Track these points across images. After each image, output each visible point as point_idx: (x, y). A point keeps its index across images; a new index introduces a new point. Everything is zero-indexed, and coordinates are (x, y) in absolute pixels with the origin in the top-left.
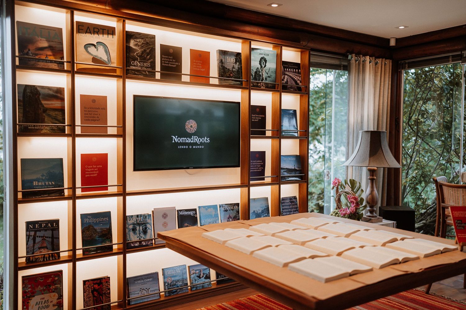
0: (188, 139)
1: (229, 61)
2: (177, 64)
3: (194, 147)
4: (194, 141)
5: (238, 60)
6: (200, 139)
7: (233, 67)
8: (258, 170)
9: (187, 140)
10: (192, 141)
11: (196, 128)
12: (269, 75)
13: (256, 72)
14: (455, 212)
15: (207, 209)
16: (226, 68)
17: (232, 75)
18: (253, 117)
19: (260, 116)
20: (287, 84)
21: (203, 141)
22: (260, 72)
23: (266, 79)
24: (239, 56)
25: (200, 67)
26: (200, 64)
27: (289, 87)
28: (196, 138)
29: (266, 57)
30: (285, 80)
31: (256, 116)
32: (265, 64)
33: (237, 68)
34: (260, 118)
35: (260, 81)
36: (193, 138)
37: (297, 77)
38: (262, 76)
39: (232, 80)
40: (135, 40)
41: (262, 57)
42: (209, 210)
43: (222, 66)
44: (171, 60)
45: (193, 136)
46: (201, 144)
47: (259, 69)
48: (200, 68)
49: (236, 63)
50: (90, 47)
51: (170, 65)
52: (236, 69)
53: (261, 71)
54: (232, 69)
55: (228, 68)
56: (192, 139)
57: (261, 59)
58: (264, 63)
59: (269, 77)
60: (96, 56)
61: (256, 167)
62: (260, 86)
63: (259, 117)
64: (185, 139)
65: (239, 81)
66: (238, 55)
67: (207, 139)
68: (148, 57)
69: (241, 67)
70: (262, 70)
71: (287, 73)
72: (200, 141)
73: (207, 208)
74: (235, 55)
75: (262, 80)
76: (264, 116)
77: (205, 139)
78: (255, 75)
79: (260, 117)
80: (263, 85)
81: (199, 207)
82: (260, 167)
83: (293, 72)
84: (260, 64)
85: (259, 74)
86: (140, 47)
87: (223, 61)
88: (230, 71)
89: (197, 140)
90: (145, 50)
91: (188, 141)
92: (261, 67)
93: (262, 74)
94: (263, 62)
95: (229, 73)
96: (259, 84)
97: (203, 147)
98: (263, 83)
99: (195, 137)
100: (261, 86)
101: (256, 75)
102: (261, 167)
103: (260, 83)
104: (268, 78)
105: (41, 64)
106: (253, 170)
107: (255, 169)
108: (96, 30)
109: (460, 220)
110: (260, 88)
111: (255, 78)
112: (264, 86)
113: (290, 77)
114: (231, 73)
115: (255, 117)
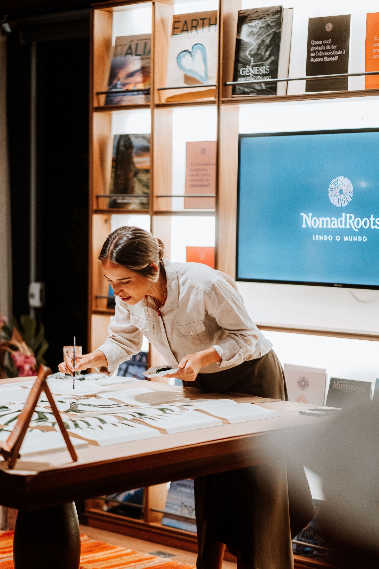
0: (334, 220)
2: (340, 52)
3: (346, 239)
4: (345, 225)
6: (358, 221)
9: (331, 221)
10: (341, 224)
11: (352, 195)
21: (366, 225)
28: (351, 218)
36: (343, 219)
40: (249, 26)
44: (328, 47)
45: (343, 214)
46: (362, 232)
50: (184, 57)
51: (326, 59)
56: (341, 221)
60: (190, 71)
64: (327, 221)
67: (374, 222)
68: (268, 53)
72: (358, 224)
77: (370, 221)
86: (256, 36)
89: (353, 222)
90: (263, 41)
91: (334, 225)
97: (365, 239)
99: (348, 215)
105: (127, 100)
108: (195, 23)
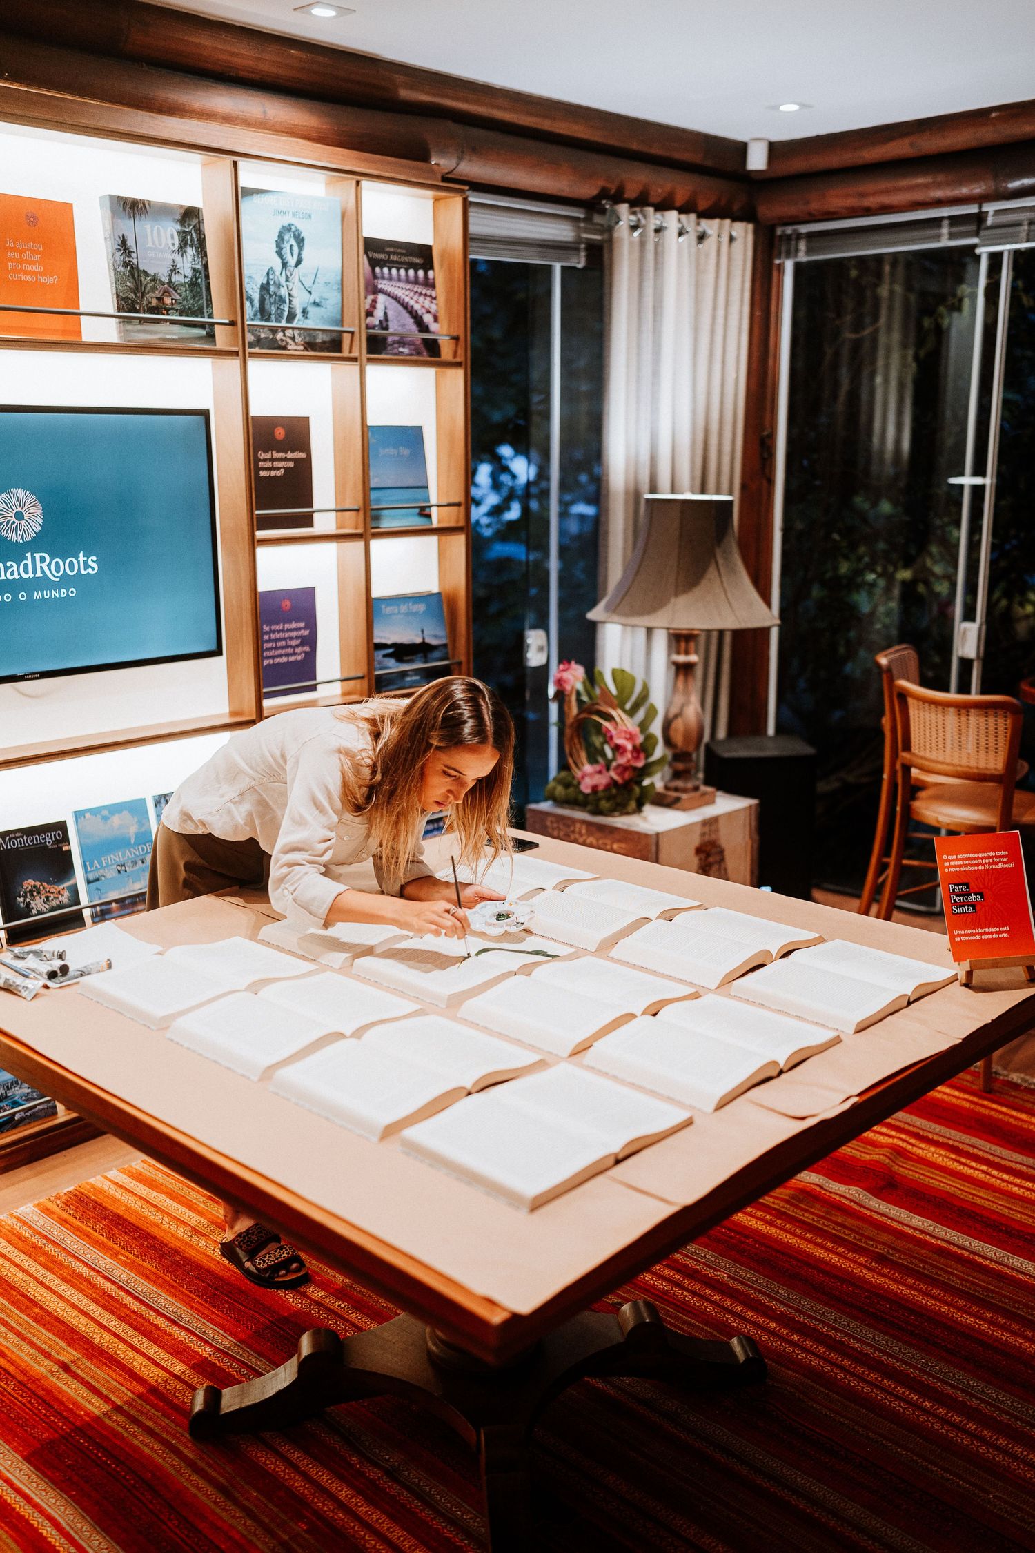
0: (12, 566)
1: (154, 243)
3: (37, 595)
4: (35, 572)
5: (192, 239)
6: (57, 564)
7: (174, 270)
8: (292, 659)
9: (7, 568)
10: (27, 572)
11: (41, 521)
12: (315, 297)
13: (265, 288)
14: (950, 857)
15: (105, 818)
16: (146, 274)
17: (168, 301)
18: (265, 460)
19: (290, 455)
20: (387, 328)
21: (72, 568)
22: (279, 286)
23: (305, 312)
24: (195, 221)
25: (37, 268)
26: (37, 258)
27: (394, 342)
28: (43, 559)
29: (300, 225)
30: (379, 313)
31: (276, 455)
32: (299, 254)
33: (189, 273)
34: (291, 464)
35: (283, 324)
36: (29, 562)
37: (421, 299)
38: (290, 301)
39: (173, 322)
41: (286, 224)
42: (116, 820)
43: (126, 265)
45: (29, 555)
46: (66, 581)
47: (278, 273)
48: (34, 273)
49: (182, 249)
52: (185, 277)
53: (283, 280)
54: (170, 278)
55: (151, 272)
56: (26, 567)
57: (281, 236)
58: (296, 249)
59: (316, 304)
61: (282, 648)
62: (282, 340)
63: (286, 459)
65: (202, 325)
66: (190, 215)
67: (86, 563)
69: (206, 266)
70: (287, 279)
71: (382, 284)
72: (58, 570)
73: (106, 813)
74: (178, 217)
75: (291, 317)
76: (303, 455)
77: (79, 562)
78: (262, 300)
79: (290, 460)
80: (293, 339)
81: (78, 815)
82: (297, 646)
83: (408, 281)
84: (279, 253)
85: (275, 293)
87: (130, 243)
88: (163, 283)
89: (49, 566)
91: (12, 574)
92: (285, 265)
93: (290, 295)
94: (291, 246)
95: (158, 294)
96: (280, 336)
97: (73, 592)
98: (293, 329)
99: (37, 556)
100: (287, 343)
101: (267, 297)
102: (302, 644)
103: (284, 329)
104: (312, 310)
106: (273, 657)
107: (280, 656)
109: (962, 884)
110: (284, 348)
111: (263, 313)
112: (298, 340)
113: (396, 299)
114: (166, 292)
115: (272, 460)
